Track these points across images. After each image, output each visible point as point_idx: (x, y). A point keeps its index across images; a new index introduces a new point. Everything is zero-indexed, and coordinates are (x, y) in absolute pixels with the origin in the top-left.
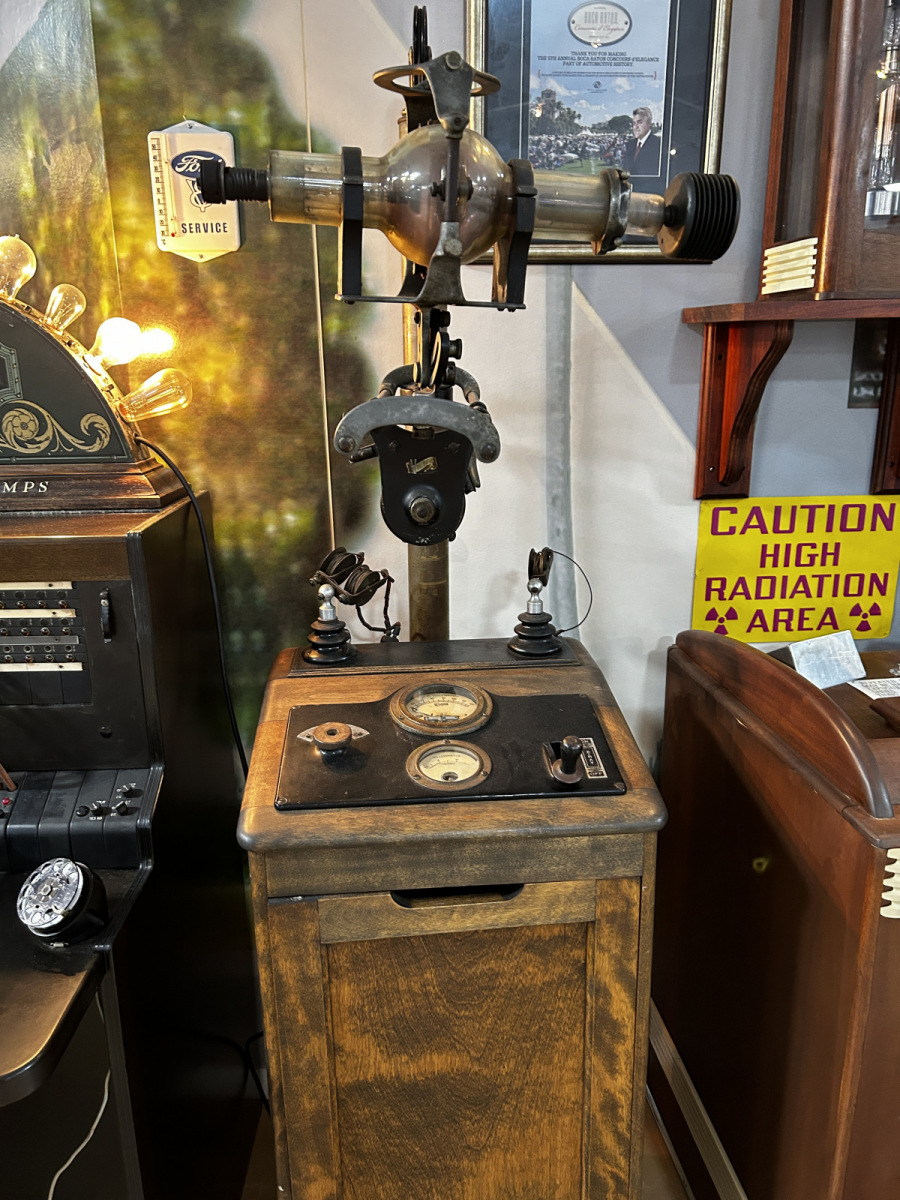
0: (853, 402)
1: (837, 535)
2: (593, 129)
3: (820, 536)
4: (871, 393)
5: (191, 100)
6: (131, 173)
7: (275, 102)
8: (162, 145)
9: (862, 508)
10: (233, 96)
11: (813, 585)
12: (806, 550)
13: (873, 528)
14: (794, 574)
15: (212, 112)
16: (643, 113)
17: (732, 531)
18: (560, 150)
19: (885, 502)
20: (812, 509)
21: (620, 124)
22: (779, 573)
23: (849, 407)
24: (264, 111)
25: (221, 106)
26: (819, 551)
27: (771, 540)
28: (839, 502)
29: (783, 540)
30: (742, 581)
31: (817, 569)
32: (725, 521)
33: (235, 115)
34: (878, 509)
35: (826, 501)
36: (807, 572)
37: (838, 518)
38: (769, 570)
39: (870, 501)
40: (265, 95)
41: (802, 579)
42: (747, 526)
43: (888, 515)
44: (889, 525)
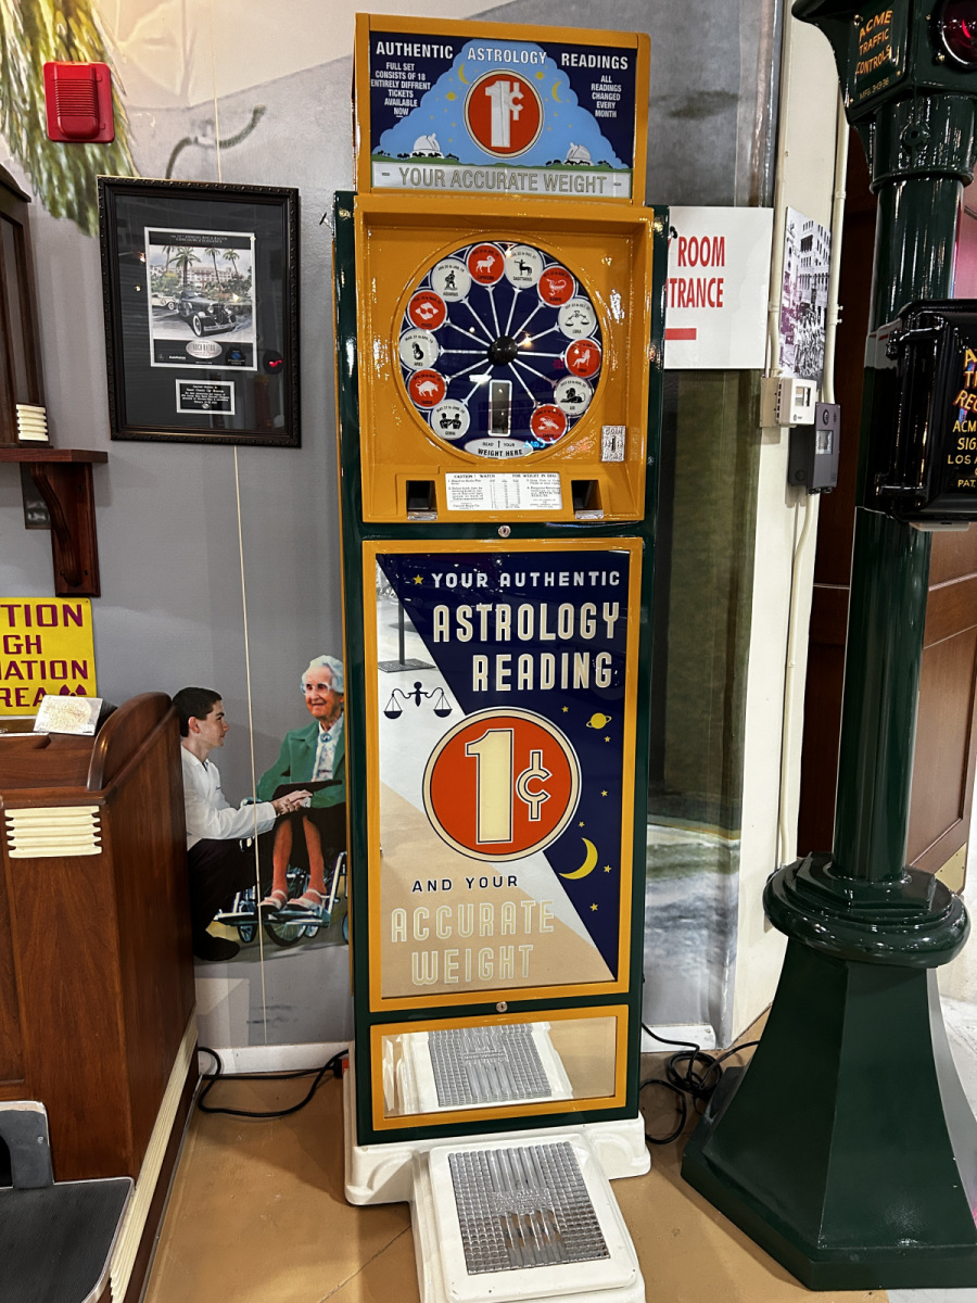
0: (29, 525)
1: (34, 630)
3: (21, 629)
4: (43, 517)
9: (54, 608)
11: (23, 669)
12: (12, 641)
13: (66, 624)
19: (73, 603)
20: (11, 608)
23: (27, 528)
26: (22, 641)
28: (34, 603)
34: (66, 609)
35: (23, 602)
36: (17, 659)
37: (33, 616)
39: (60, 603)
41: (13, 664)
43: (76, 613)
44: (79, 622)
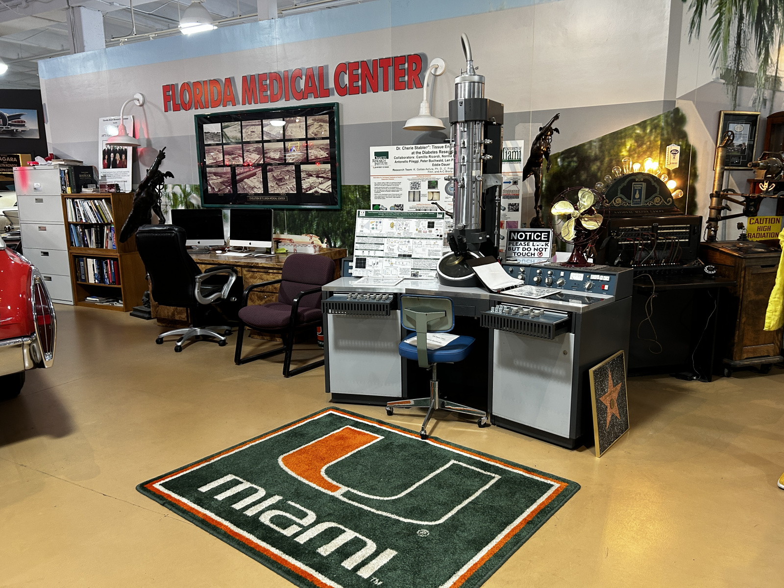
1: (770, 224)
2: (736, 146)
3: (767, 225)
5: (674, 140)
6: (663, 153)
7: (687, 141)
8: (670, 148)
9: (775, 218)
10: (681, 140)
11: (766, 234)
12: (765, 227)
13: (776, 223)
14: (763, 232)
15: (677, 143)
16: (744, 143)
17: (753, 223)
18: (731, 150)
19: (778, 217)
20: (766, 219)
21: (740, 145)
22: (760, 232)
24: (685, 142)
25: (679, 142)
26: (767, 228)
27: (760, 225)
28: (771, 217)
29: (761, 225)
30: (754, 234)
31: (767, 232)
32: (753, 221)
33: (680, 143)
34: (777, 219)
35: (768, 217)
36: (765, 232)
37: (771, 221)
38: (758, 232)
39: (776, 217)
40: (685, 139)
41: (764, 234)
42: (755, 222)
43: (779, 220)
44: (779, 223)
